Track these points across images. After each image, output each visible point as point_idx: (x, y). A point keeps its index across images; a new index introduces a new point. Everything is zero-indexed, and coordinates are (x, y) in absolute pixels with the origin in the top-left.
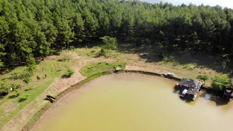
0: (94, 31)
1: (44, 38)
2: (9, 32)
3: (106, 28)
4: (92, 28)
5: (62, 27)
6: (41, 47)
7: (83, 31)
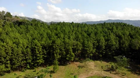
0: (114, 50)
1: (71, 50)
2: (51, 45)
3: (124, 49)
4: (112, 48)
5: (87, 45)
6: (68, 56)
7: (104, 49)
